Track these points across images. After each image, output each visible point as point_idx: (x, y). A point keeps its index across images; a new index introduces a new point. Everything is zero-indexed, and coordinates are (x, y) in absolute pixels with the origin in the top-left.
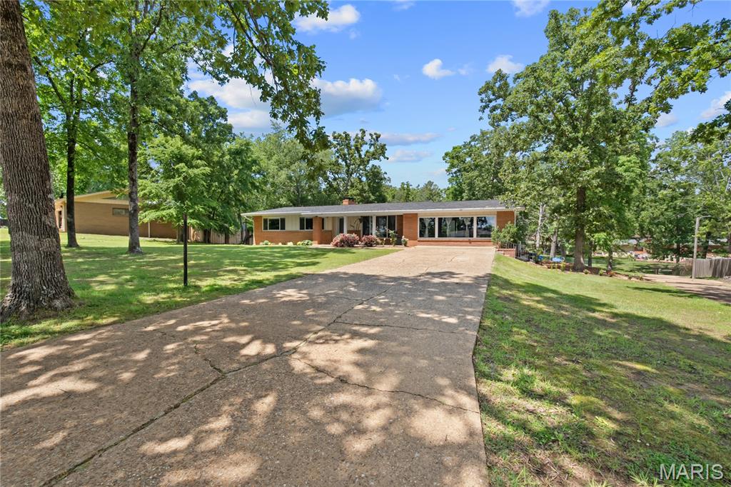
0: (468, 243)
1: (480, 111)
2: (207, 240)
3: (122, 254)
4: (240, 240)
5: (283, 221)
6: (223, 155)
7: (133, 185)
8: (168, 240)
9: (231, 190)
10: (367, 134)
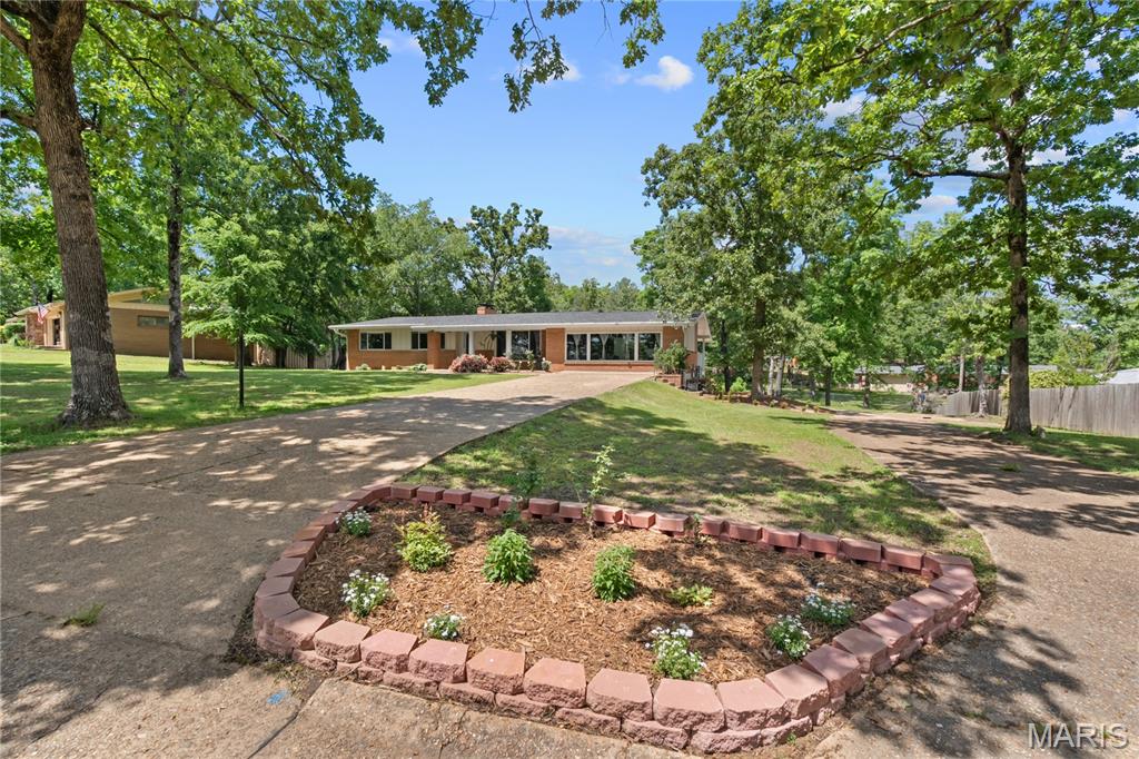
0: (627, 368)
1: (643, 194)
2: (280, 362)
3: (160, 378)
4: (331, 363)
5: (388, 336)
6: (304, 241)
7: (175, 289)
8: (221, 362)
9: (317, 291)
10: (522, 210)
